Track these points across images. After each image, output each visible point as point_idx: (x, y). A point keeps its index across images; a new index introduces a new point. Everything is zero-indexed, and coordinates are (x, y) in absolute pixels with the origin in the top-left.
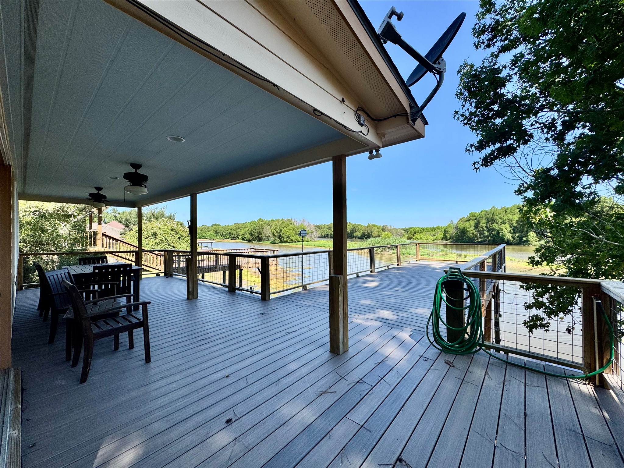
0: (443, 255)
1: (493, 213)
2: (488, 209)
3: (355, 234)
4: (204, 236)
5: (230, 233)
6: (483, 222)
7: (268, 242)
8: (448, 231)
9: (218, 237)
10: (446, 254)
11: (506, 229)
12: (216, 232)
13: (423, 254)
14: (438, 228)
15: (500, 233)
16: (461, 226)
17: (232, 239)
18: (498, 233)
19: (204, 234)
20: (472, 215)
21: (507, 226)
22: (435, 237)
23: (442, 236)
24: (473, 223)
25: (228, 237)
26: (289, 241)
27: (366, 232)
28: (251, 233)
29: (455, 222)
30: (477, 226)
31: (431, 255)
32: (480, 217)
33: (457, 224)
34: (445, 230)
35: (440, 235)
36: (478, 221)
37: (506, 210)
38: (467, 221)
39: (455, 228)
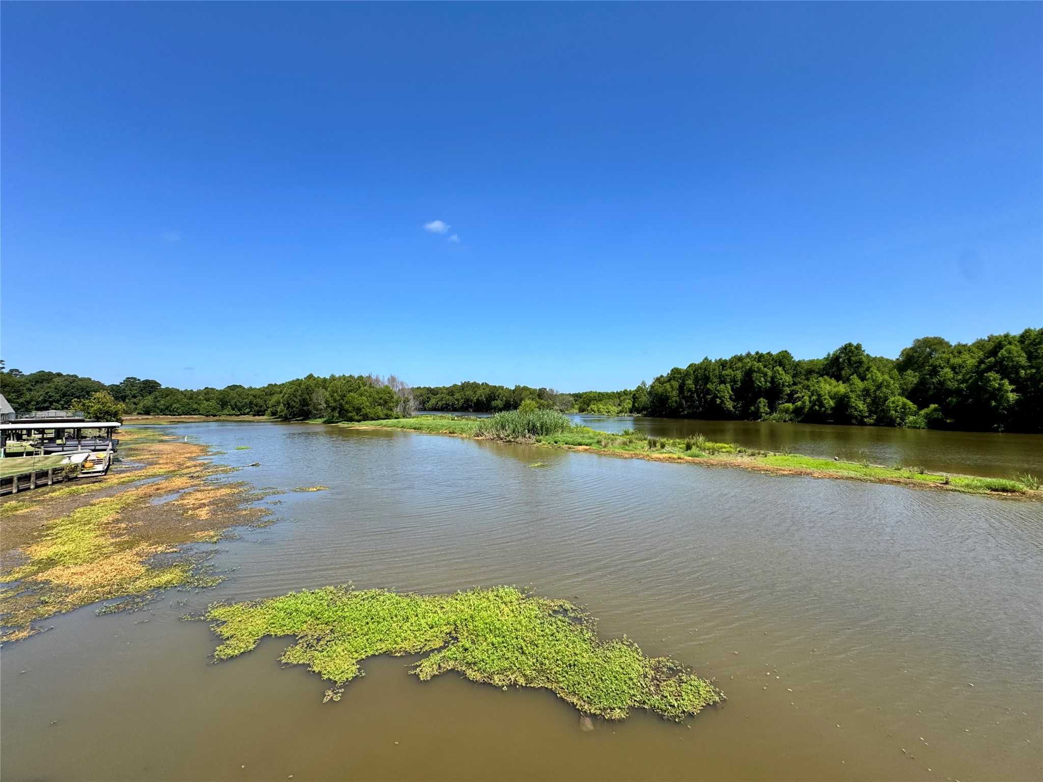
0: (625, 444)
1: (707, 368)
2: (698, 361)
3: (494, 403)
4: (195, 410)
5: (251, 403)
6: (690, 382)
7: (320, 421)
8: (638, 398)
9: (226, 412)
10: (631, 442)
11: (727, 392)
12: (221, 400)
13: (591, 441)
15: (717, 397)
16: (659, 389)
17: (254, 415)
18: (715, 398)
19: (195, 406)
20: (676, 371)
21: (728, 386)
22: (620, 408)
23: (630, 406)
24: (676, 384)
25: (248, 410)
26: (357, 418)
27: (512, 400)
28: (288, 404)
29: (649, 383)
30: (681, 388)
31: (603, 444)
32: (687, 375)
33: (652, 387)
34: (635, 396)
35: (628, 404)
36: (684, 381)
37: (723, 364)
38: (667, 382)
39: (650, 393)
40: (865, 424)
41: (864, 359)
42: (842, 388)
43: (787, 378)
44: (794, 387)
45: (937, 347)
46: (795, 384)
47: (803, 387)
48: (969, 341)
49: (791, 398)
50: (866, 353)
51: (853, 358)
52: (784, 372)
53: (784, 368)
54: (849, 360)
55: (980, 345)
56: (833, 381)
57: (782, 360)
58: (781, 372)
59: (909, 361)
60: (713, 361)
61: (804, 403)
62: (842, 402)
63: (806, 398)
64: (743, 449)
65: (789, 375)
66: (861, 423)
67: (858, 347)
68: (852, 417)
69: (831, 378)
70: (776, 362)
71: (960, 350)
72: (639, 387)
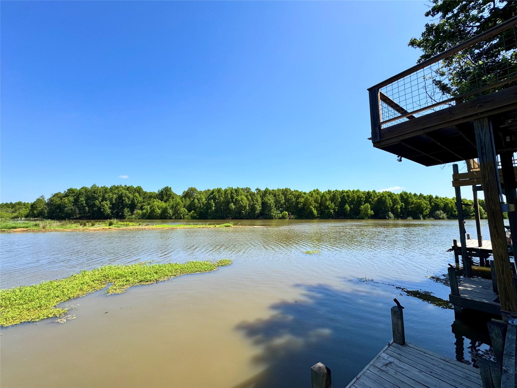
1: (95, 191)
2: (89, 186)
6: (82, 199)
8: (36, 207)
11: (107, 205)
14: (19, 204)
15: (101, 209)
16: (58, 201)
18: (100, 209)
20: (71, 191)
21: (108, 202)
22: (15, 214)
23: (27, 213)
24: (71, 199)
29: (47, 198)
30: (76, 201)
32: (80, 194)
33: (51, 200)
34: (33, 206)
35: (25, 211)
36: (78, 197)
37: (105, 190)
38: (64, 197)
39: (48, 204)
40: (172, 219)
41: (172, 194)
42: (163, 204)
43: (141, 199)
44: (143, 204)
45: (194, 191)
46: (144, 202)
47: (148, 203)
48: (203, 190)
49: (142, 209)
50: (172, 191)
51: (168, 193)
52: (139, 196)
53: (139, 194)
54: (166, 194)
55: (206, 192)
56: (160, 201)
57: (139, 190)
58: (137, 196)
59: (187, 195)
60: (100, 187)
61: (147, 211)
62: (164, 211)
63: (149, 208)
64: (141, 223)
65: (141, 197)
66: (171, 218)
67: (170, 188)
68: (167, 216)
69: (159, 200)
70: (136, 191)
71: (200, 193)
72: (38, 199)
